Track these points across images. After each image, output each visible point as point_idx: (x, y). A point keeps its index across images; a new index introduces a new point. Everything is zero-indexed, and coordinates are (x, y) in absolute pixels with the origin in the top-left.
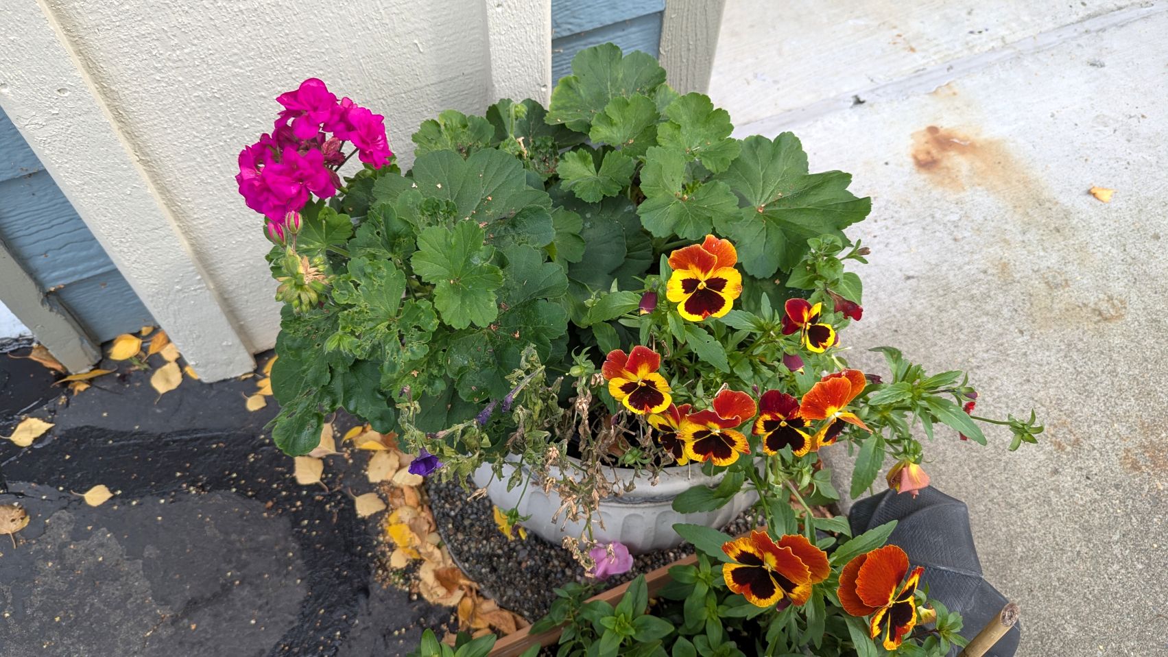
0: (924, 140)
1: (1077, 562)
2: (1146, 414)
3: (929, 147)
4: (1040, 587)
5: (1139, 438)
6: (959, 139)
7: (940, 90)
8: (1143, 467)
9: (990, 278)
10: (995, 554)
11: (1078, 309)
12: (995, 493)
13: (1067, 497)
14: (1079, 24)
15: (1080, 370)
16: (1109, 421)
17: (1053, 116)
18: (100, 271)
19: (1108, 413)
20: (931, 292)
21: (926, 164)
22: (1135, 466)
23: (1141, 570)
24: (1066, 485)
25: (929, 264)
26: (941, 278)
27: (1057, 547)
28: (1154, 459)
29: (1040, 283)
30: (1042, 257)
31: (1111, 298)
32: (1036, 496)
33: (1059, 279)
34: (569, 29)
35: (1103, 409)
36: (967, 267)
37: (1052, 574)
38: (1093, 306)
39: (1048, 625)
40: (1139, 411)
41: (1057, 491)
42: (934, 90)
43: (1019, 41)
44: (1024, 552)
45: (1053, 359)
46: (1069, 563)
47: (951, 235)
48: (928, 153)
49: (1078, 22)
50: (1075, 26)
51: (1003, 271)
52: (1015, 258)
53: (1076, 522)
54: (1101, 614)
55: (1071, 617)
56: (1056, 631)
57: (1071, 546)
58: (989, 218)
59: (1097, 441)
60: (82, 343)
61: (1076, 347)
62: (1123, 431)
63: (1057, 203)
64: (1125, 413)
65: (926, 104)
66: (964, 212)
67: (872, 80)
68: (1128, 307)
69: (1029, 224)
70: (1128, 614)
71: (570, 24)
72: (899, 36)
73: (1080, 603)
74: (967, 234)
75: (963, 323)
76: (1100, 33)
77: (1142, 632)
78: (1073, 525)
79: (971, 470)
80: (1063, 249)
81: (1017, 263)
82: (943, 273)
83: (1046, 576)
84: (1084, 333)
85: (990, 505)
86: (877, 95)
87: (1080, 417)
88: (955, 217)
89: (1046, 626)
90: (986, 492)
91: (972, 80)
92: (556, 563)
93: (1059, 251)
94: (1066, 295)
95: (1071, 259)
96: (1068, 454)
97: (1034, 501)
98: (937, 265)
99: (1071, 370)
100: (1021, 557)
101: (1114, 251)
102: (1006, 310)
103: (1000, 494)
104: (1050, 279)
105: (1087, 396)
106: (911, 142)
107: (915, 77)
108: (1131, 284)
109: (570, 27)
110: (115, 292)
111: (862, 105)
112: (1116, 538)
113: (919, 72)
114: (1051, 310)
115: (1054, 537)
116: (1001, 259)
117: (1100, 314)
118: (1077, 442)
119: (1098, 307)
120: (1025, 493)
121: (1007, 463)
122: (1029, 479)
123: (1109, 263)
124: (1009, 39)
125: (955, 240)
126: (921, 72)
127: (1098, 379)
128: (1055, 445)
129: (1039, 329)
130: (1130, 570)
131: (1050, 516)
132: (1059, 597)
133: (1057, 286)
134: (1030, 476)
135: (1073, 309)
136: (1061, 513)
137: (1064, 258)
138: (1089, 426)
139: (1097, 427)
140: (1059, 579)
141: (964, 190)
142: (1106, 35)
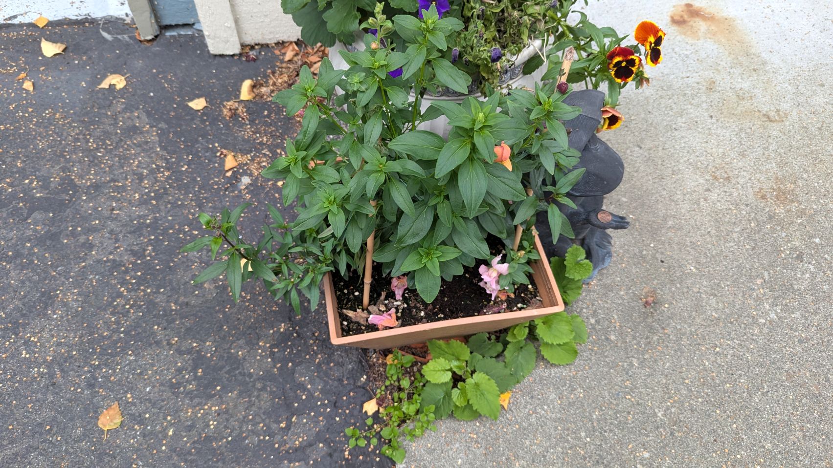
0: (681, 9)
1: (706, 236)
2: (781, 173)
3: (683, 13)
4: (677, 243)
5: (771, 184)
6: (704, 13)
8: (769, 199)
9: (700, 87)
11: (754, 112)
12: (664, 193)
13: (711, 204)
15: (743, 143)
16: (754, 172)
19: (755, 168)
21: (678, 22)
23: (748, 249)
24: (713, 198)
27: (695, 226)
28: (777, 196)
29: (733, 95)
30: (739, 82)
31: (778, 111)
32: (691, 199)
33: (747, 95)
36: (686, 79)
37: (687, 239)
38: (765, 113)
40: (777, 171)
41: (705, 200)
44: (672, 225)
45: (727, 134)
46: (701, 236)
48: (682, 17)
51: (710, 85)
52: (721, 80)
53: (712, 217)
54: (713, 264)
56: (680, 267)
57: (705, 228)
58: (711, 56)
59: (742, 180)
61: (745, 131)
62: (762, 178)
63: (759, 56)
64: (766, 170)
66: (695, 51)
68: (789, 117)
69: (736, 64)
70: (731, 268)
75: (674, 106)
78: (710, 218)
80: (755, 80)
81: (721, 82)
84: (753, 125)
85: (659, 198)
87: (735, 166)
88: (688, 53)
90: (659, 191)
93: (752, 81)
94: (748, 104)
95: (758, 87)
97: (689, 201)
98: (667, 74)
99: (738, 142)
100: (670, 227)
101: (790, 88)
102: (705, 105)
103: (667, 194)
104: (741, 94)
105: (743, 157)
106: (673, 9)
108: (795, 106)
112: (737, 230)
115: (695, 221)
116: (711, 78)
117: (768, 118)
118: (728, 178)
119: (768, 114)
120: (684, 197)
121: (677, 180)
122: (689, 190)
123: (784, 93)
127: (755, 150)
128: (712, 176)
129: (724, 118)
130: (740, 247)
131: (697, 211)
132: (688, 251)
133: (744, 98)
135: (750, 112)
136: (704, 211)
137: (754, 85)
138: (739, 172)
139: (745, 173)
140: (691, 242)
141: (699, 39)
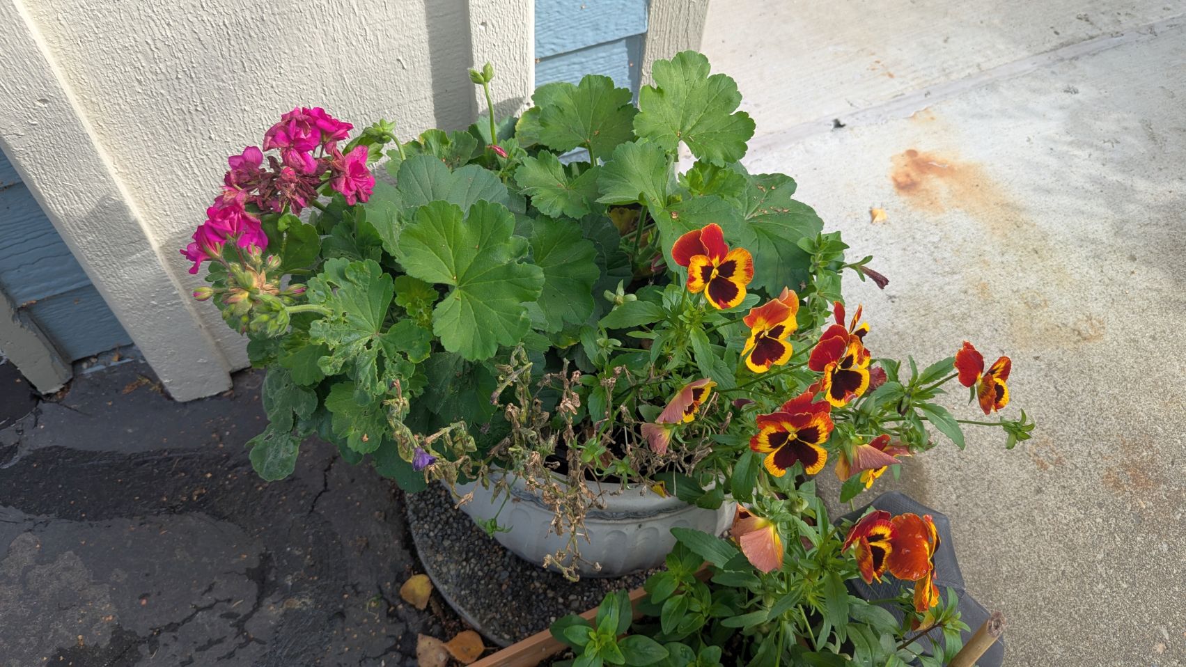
0: (903, 163)
1: (1063, 582)
2: (1127, 432)
3: (908, 169)
4: (1026, 607)
5: (1120, 457)
6: (937, 163)
7: (918, 115)
8: (1125, 486)
9: (970, 298)
10: (980, 573)
11: (1057, 329)
12: (979, 512)
13: (1051, 516)
14: (1053, 52)
15: (1060, 389)
16: (1090, 440)
17: (1029, 140)
18: (73, 287)
19: (1090, 431)
20: (913, 311)
21: (906, 186)
22: (1117, 485)
23: (1126, 589)
24: (1050, 504)
25: (911, 284)
26: (922, 298)
27: (1042, 566)
28: (1135, 478)
29: (1019, 303)
30: (1021, 278)
31: (1089, 319)
32: (1020, 515)
33: (1038, 300)
34: (552, 49)
35: (1084, 427)
36: (947, 288)
37: (1038, 594)
38: (1072, 327)
39: (1035, 646)
40: (1120, 429)
41: (1041, 510)
42: (912, 115)
43: (995, 68)
44: (1009, 572)
45: (1034, 379)
46: (1054, 582)
47: (931, 255)
48: (908, 176)
49: (1051, 50)
50: (1050, 54)
51: (983, 292)
52: (994, 279)
53: (1060, 542)
54: (1087, 634)
55: (1058, 637)
56: (1043, 652)
57: (1056, 566)
58: (968, 239)
59: (1079, 460)
60: (53, 361)
61: (1056, 366)
62: (1105, 449)
63: (1034, 225)
64: (1106, 432)
65: (905, 129)
66: (943, 233)
67: (851, 105)
68: (1107, 327)
69: (1008, 246)
70: (1114, 634)
71: (554, 44)
72: (878, 62)
73: (1066, 623)
74: (947, 255)
75: (944, 343)
76: (1073, 61)
77: (1129, 651)
78: (1057, 544)
79: (955, 490)
80: (1041, 270)
81: (997, 284)
82: (924, 293)
83: (1031, 596)
84: (1063, 353)
85: (974, 525)
86: (857, 119)
87: (1062, 435)
88: (936, 239)
89: (1032, 647)
90: (970, 511)
91: (950, 106)
92: (538, 585)
93: (1037, 272)
94: (1045, 315)
95: (1049, 280)
96: (1050, 473)
97: (1018, 520)
98: (918, 285)
99: (1052, 389)
100: (1007, 576)
101: (1092, 272)
102: (986, 330)
103: (984, 513)
104: (1029, 299)
105: (1068, 415)
106: (892, 164)
107: (893, 102)
108: (1110, 305)
109: (553, 47)
110: (88, 308)
111: (842, 129)
112: (1100, 557)
113: (898, 97)
114: (1031, 330)
115: (1039, 557)
116: (981, 279)
117: (1079, 334)
118: (1059, 461)
119: (1076, 327)
120: (1009, 512)
121: (990, 482)
122: (1013, 498)
123: (1087, 284)
124: (984, 66)
125: (935, 260)
126: (899, 98)
127: (1079, 399)
128: (1037, 464)
129: (1019, 348)
130: (1115, 589)
131: (1034, 535)
132: (1045, 617)
133: (1036, 306)
134: (1013, 495)
135: (1052, 329)
136: (1045, 532)
137: (1042, 279)
138: (1071, 445)
139: (1078, 446)
140: (1044, 599)
141: (944, 212)
142: (1079, 64)
